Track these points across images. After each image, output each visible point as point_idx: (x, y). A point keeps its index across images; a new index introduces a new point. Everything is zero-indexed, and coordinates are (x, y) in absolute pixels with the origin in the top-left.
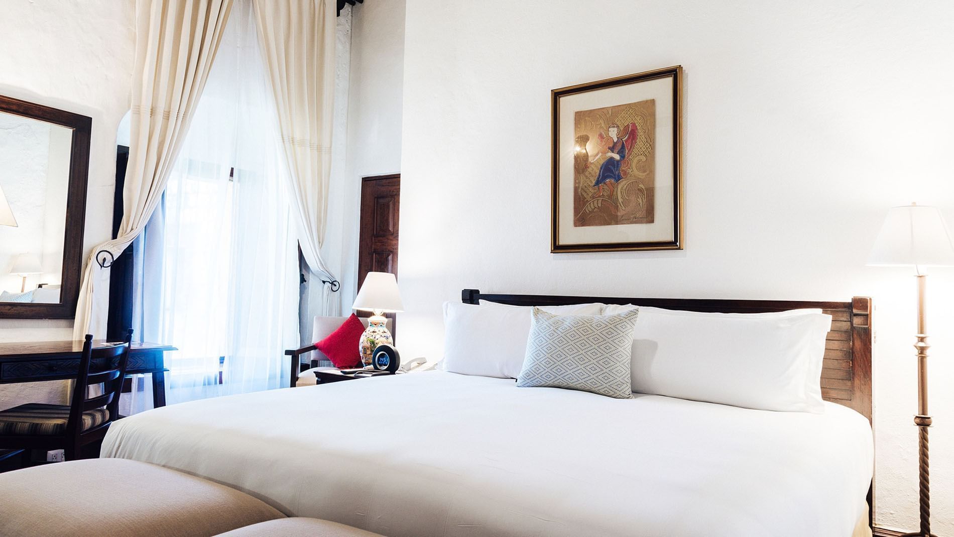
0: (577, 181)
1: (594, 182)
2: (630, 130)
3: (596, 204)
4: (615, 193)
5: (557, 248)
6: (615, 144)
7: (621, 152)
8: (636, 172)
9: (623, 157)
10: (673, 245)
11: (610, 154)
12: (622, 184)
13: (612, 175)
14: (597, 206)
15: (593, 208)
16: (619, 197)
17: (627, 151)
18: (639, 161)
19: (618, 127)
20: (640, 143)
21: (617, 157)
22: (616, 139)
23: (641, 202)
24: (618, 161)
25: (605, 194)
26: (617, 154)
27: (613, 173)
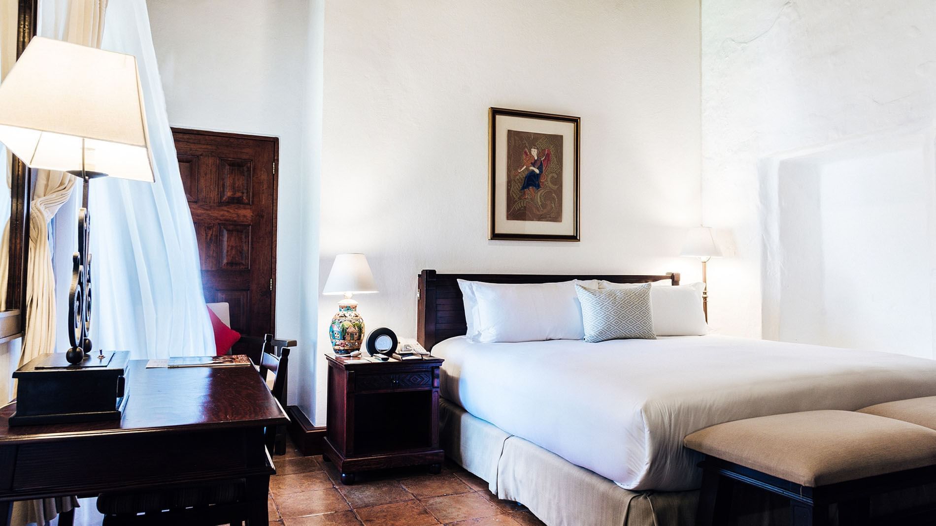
0: (509, 184)
1: (521, 187)
2: (546, 153)
3: (522, 204)
4: (536, 197)
5: (495, 236)
6: (536, 161)
7: (540, 168)
8: (550, 185)
9: (541, 171)
10: (574, 238)
11: (532, 168)
12: (541, 191)
13: (533, 183)
14: (523, 206)
15: (520, 206)
16: (539, 201)
17: (544, 169)
18: (553, 177)
19: (537, 149)
20: (553, 165)
21: (537, 171)
22: (536, 158)
23: (554, 206)
24: (538, 174)
25: (529, 197)
26: (538, 169)
27: (534, 182)
